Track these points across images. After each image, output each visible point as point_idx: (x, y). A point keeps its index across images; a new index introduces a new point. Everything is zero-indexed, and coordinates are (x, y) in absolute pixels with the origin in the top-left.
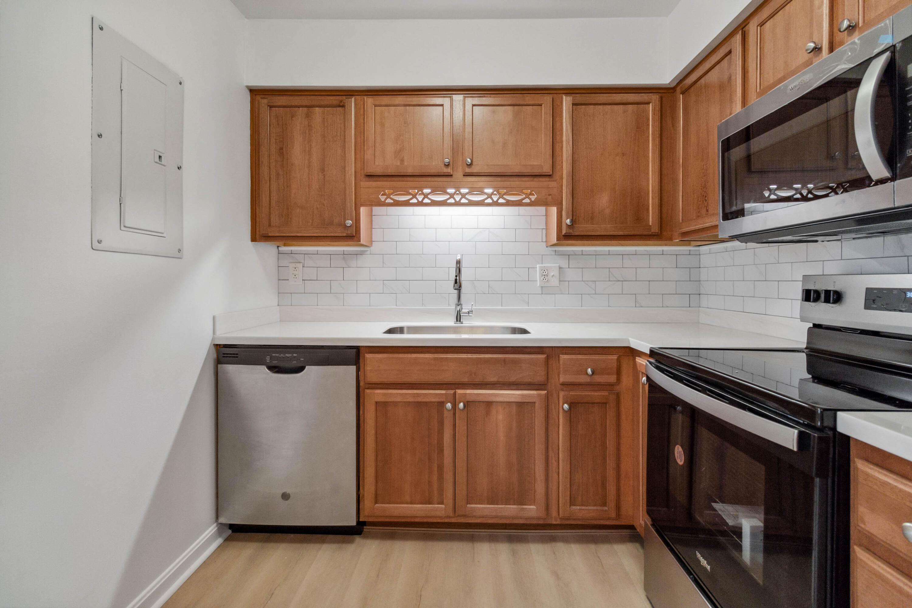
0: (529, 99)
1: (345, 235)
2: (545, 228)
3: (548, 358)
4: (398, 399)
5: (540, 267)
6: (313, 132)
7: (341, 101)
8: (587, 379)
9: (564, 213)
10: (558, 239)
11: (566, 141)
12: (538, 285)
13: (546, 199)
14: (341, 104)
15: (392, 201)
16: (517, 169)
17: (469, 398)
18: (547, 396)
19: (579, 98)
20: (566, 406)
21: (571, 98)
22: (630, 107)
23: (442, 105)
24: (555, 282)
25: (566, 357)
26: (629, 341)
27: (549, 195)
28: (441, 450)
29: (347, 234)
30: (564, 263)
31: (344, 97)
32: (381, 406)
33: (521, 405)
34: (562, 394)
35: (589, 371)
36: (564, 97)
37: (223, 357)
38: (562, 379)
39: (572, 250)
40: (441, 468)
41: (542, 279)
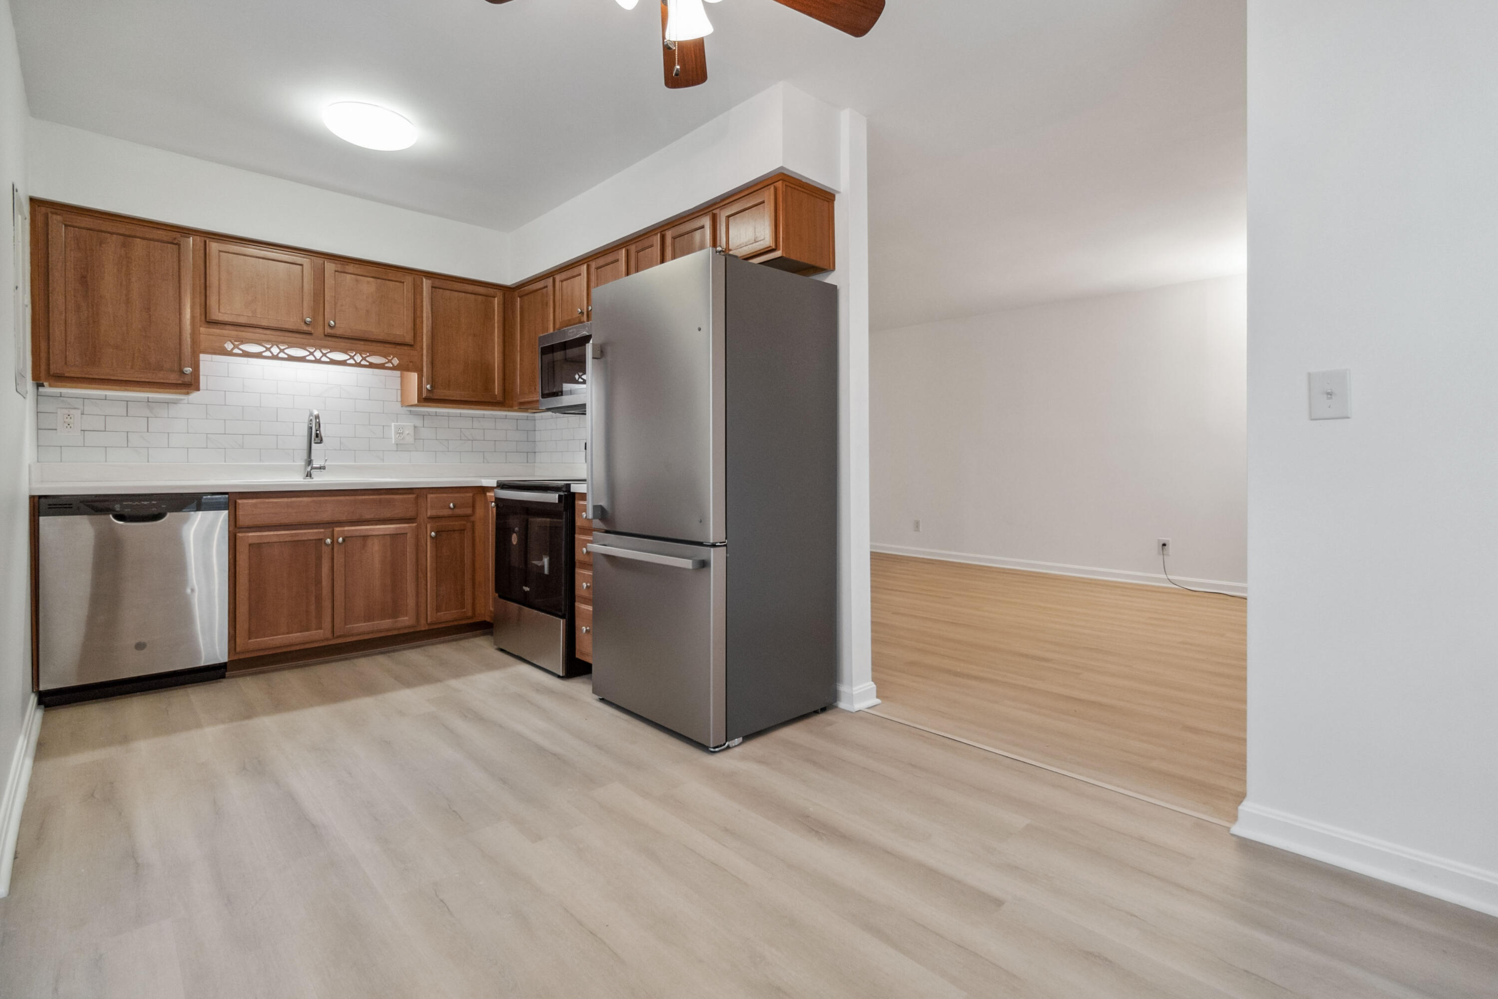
0: (391, 275)
1: (180, 382)
2: (400, 388)
3: (417, 498)
4: (275, 540)
5: (394, 425)
6: (134, 265)
7: (175, 239)
8: (450, 512)
9: (424, 379)
10: (419, 401)
11: (426, 317)
12: (393, 442)
13: (408, 365)
14: (176, 242)
15: (241, 352)
16: (381, 337)
17: (347, 534)
18: (418, 528)
19: (438, 283)
20: (433, 534)
21: (431, 282)
22: (480, 297)
23: (301, 265)
24: (410, 439)
25: (432, 496)
26: (481, 482)
27: (411, 362)
28: (318, 582)
29: (183, 382)
30: (419, 423)
31: (178, 235)
32: (256, 548)
33: (394, 536)
34: (429, 526)
35: (451, 505)
36: (424, 280)
37: (49, 508)
38: (429, 514)
39: (427, 411)
40: (319, 599)
41: (397, 436)
